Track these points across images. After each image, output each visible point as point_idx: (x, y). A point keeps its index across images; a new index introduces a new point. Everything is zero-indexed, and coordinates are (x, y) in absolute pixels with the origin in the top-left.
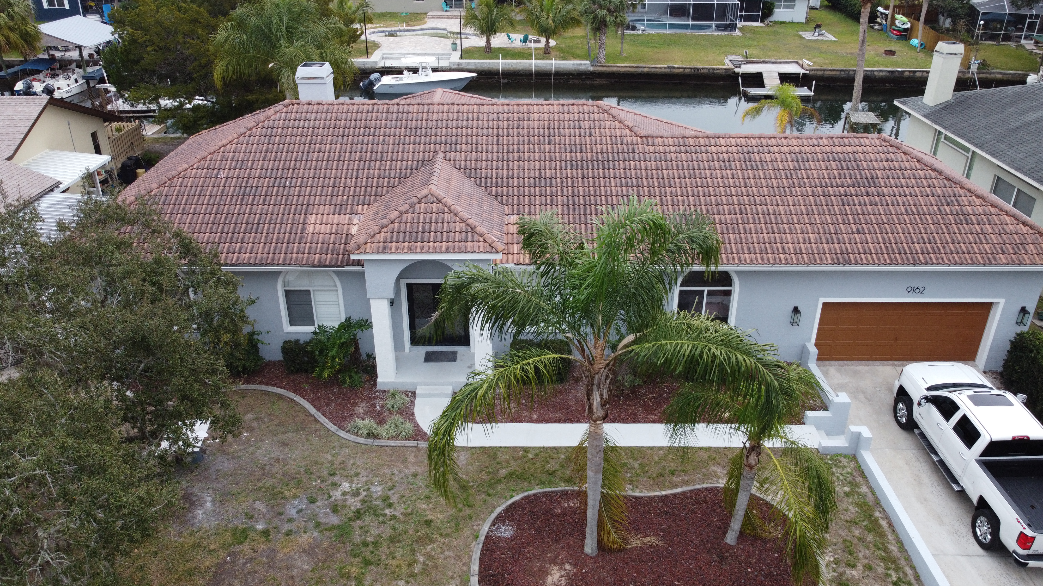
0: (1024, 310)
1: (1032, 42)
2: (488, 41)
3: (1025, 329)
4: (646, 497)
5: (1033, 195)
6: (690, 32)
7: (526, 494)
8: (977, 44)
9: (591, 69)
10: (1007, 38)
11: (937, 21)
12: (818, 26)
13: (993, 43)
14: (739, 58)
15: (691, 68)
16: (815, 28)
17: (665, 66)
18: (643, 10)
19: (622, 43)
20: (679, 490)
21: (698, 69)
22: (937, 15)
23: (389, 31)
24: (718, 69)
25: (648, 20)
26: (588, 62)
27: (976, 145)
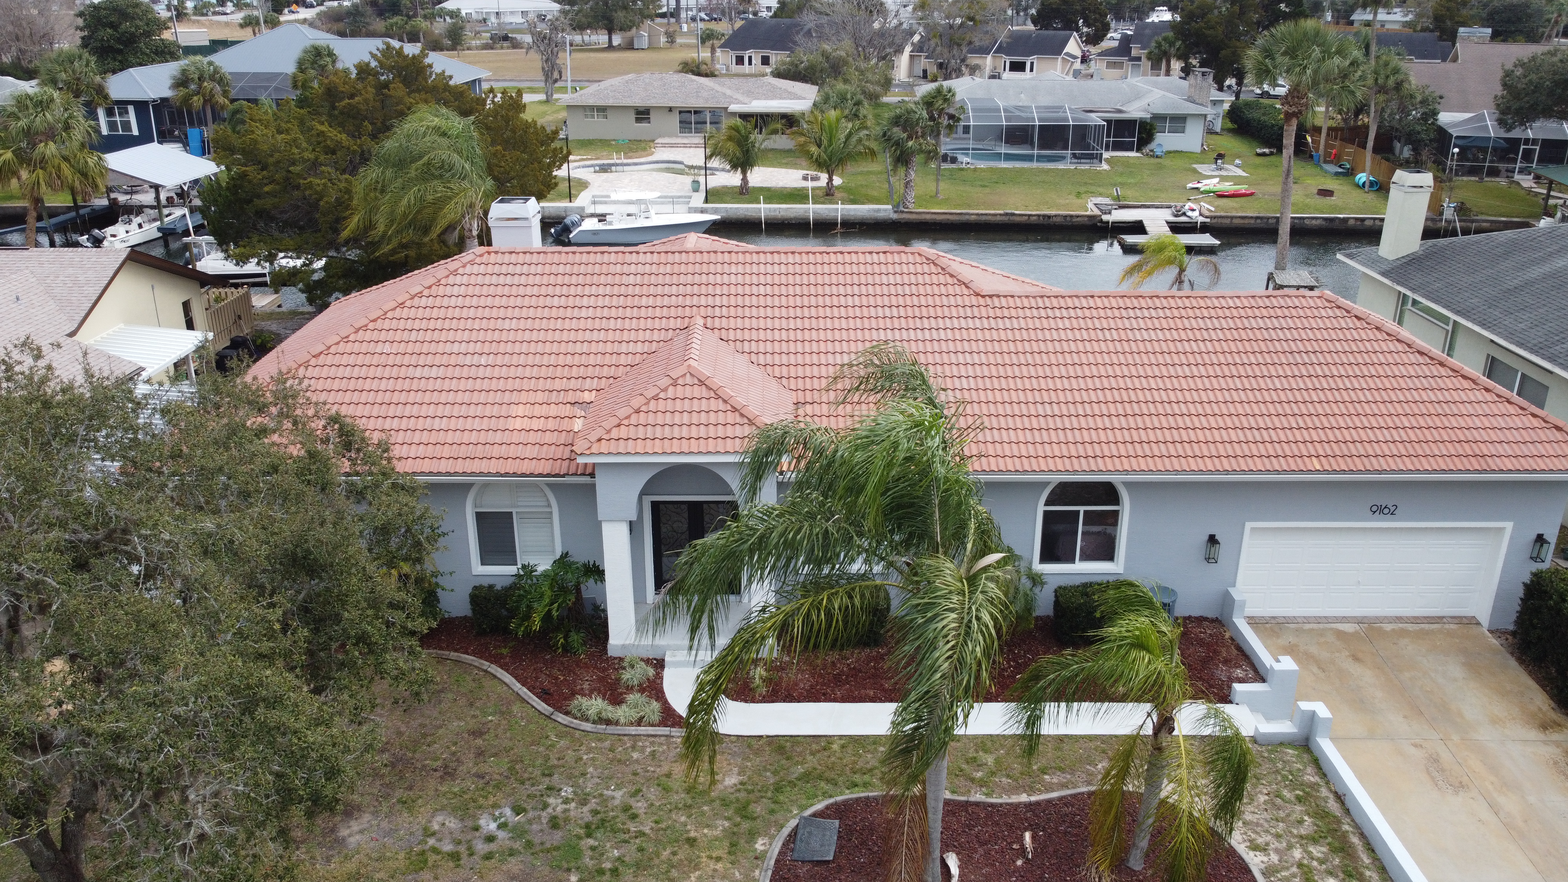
0: (1540, 539)
1: (1531, 177)
2: (745, 179)
3: (1544, 566)
4: (1007, 804)
5: (1546, 382)
6: (1035, 165)
7: (831, 801)
8: (1450, 180)
9: (894, 216)
10: (1494, 172)
11: (1391, 150)
12: (1220, 156)
13: (1473, 178)
14: (1107, 201)
15: (1039, 216)
16: (1216, 159)
17: (1001, 212)
18: (966, 136)
19: (938, 180)
20: (1054, 795)
21: (1049, 217)
22: (1390, 140)
23: (599, 166)
24: (1078, 216)
25: (973, 149)
26: (890, 207)
27: (1458, 313)
